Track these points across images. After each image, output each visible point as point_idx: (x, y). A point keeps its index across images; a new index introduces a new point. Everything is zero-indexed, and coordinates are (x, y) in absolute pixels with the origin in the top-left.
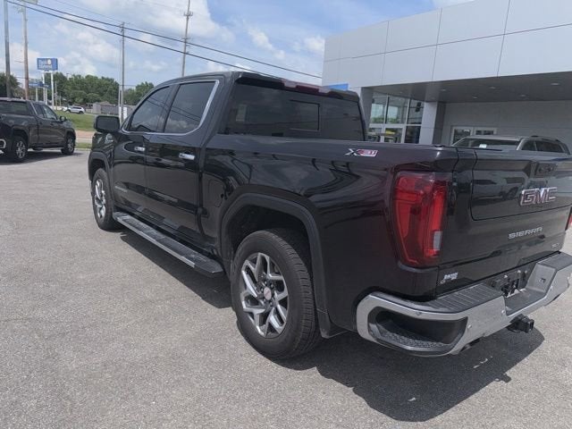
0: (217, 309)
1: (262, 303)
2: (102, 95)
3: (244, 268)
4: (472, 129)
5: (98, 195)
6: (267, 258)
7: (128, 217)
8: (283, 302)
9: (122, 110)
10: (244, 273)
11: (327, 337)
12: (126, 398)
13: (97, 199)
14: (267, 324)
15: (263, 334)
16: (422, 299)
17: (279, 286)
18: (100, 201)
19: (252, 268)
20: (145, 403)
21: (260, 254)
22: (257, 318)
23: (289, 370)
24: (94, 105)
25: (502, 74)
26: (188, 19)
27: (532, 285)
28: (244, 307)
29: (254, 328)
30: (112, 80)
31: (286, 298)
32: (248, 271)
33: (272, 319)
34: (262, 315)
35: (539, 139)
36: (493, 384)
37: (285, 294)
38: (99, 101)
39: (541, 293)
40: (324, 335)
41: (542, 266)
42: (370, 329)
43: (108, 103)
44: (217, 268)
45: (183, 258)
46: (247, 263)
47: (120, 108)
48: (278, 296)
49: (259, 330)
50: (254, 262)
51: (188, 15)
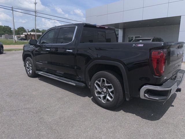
0: (84, 98)
1: (103, 93)
2: (5, 32)
3: (95, 83)
4: (134, 36)
5: (28, 66)
6: (105, 79)
7: (42, 72)
8: (112, 92)
9: (15, 37)
10: (95, 85)
11: (129, 100)
12: (72, 127)
13: (27, 67)
14: (106, 99)
15: (104, 102)
16: (160, 85)
17: (110, 87)
18: (28, 68)
19: (99, 83)
20: (79, 127)
21: (102, 78)
22: (102, 98)
23: (115, 112)
24: (3, 36)
25: (144, 19)
26: (35, 5)
27: (177, 79)
28: (96, 95)
29: (101, 101)
30: (8, 27)
31: (113, 91)
32: (97, 84)
33: (108, 97)
34: (103, 97)
35: (156, 38)
36: (170, 108)
37: (113, 89)
38: (4, 34)
39: (180, 81)
40: (127, 100)
41: (179, 73)
42: (145, 96)
43: (8, 35)
44: (83, 85)
45: (70, 83)
46: (97, 81)
47: (14, 36)
48: (110, 90)
49: (103, 102)
50: (100, 81)
51: (36, 4)
